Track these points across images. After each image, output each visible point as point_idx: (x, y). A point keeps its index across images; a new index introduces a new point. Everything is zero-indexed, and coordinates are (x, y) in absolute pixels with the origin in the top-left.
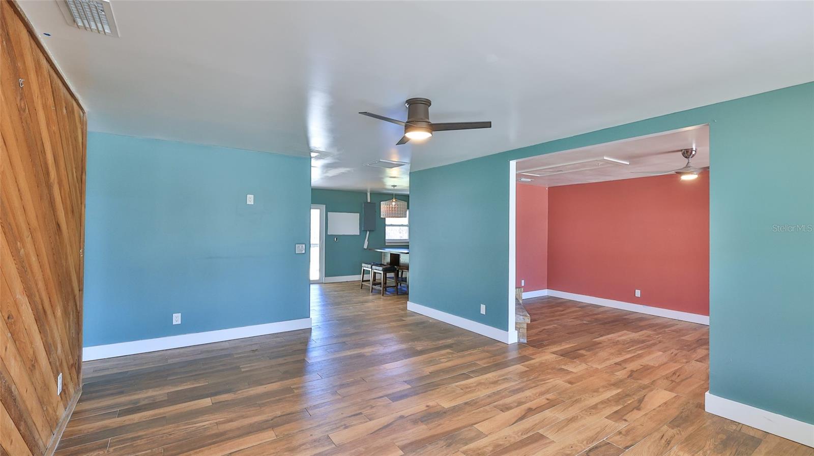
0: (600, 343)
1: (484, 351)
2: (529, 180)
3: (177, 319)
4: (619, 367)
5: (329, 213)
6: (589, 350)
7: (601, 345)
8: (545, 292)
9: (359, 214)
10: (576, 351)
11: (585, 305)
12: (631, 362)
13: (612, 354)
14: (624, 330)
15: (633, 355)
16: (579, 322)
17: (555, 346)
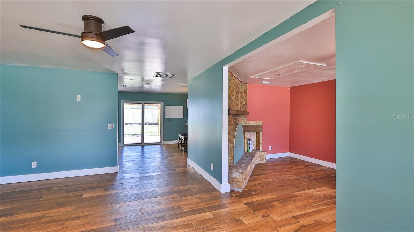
0: (297, 196)
1: (198, 198)
2: (269, 82)
3: (34, 165)
4: (295, 220)
5: (165, 106)
6: (280, 203)
7: (295, 198)
8: (288, 154)
9: (183, 106)
10: (271, 202)
11: (311, 164)
12: (309, 216)
13: (298, 207)
14: (324, 187)
15: (316, 209)
16: (295, 177)
17: (260, 196)
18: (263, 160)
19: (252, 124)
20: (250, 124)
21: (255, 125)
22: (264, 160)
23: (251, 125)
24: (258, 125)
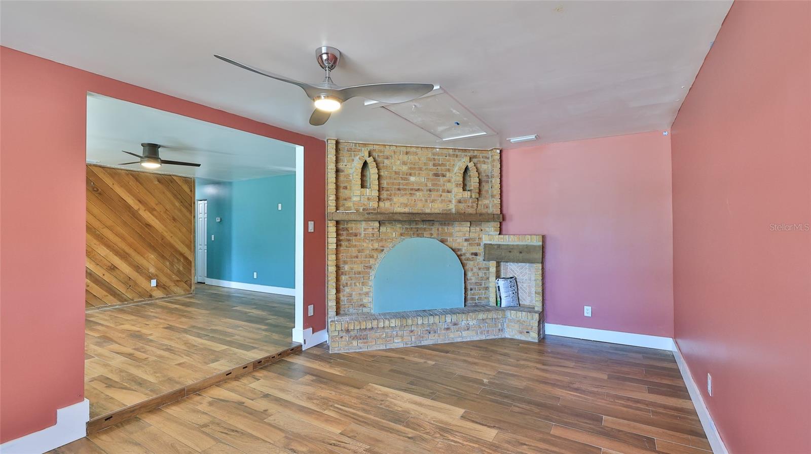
18: (528, 332)
19: (509, 243)
20: (504, 243)
21: (517, 245)
22: (531, 333)
23: (508, 245)
24: (527, 245)
